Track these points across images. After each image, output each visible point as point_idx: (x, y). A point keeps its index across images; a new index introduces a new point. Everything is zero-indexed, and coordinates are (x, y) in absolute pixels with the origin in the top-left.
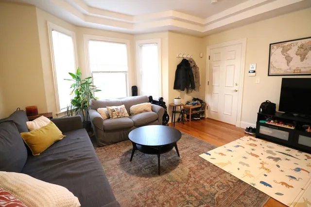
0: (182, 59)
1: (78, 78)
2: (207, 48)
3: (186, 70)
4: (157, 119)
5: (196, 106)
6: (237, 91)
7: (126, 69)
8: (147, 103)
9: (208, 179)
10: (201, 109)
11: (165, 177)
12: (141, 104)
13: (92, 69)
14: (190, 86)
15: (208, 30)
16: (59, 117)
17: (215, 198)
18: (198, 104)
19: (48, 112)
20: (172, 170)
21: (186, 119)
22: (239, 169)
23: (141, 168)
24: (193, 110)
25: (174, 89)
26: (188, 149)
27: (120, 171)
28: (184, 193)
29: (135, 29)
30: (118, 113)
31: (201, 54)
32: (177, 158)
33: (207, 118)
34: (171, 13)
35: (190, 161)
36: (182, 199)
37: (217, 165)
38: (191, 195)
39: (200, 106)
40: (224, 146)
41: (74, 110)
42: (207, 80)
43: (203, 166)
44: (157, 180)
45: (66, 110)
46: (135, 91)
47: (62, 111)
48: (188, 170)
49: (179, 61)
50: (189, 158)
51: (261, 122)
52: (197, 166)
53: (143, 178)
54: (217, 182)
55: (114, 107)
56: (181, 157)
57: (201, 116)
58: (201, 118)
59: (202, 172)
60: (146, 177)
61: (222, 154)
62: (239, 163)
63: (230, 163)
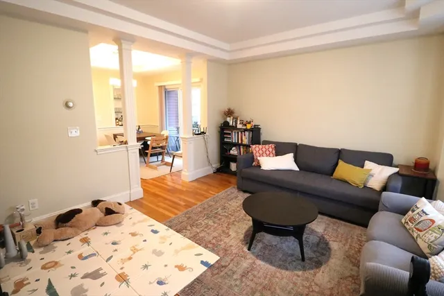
9: (210, 229)
35: (231, 246)
48: (230, 233)
50: (234, 250)
52: (221, 241)
54: (201, 227)
59: (215, 234)
61: (181, 268)
62: (163, 253)
63: (177, 252)
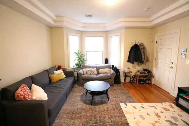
0: (134, 44)
1: (78, 54)
2: (156, 35)
3: (136, 51)
4: (111, 78)
5: (143, 75)
6: (172, 68)
7: (103, 49)
8: (108, 69)
10: (148, 77)
11: (92, 107)
12: (105, 69)
13: (86, 50)
14: (139, 61)
15: (154, 24)
16: (70, 70)
17: (104, 124)
18: (144, 73)
19: (65, 68)
20: (98, 105)
21: (135, 82)
22: (135, 118)
23: (87, 100)
24: (140, 77)
25: (128, 62)
26: (118, 99)
27: (79, 98)
28: (93, 116)
29: (107, 29)
30: (91, 72)
31: (152, 40)
32: (107, 101)
33: (153, 84)
34: (122, 19)
35: (112, 104)
36: (90, 118)
37: (124, 111)
38: (95, 118)
39: (147, 74)
40: (142, 104)
41: (76, 68)
42: (155, 57)
43: (116, 109)
44: (88, 107)
45: (72, 68)
46: (107, 61)
47: (71, 68)
48: (106, 108)
49: (132, 45)
50: (112, 103)
51: (181, 95)
52: (113, 108)
53: (84, 104)
54: (114, 119)
55: (90, 69)
56: (109, 101)
57: (147, 82)
58: (147, 83)
59: (112, 111)
60: (85, 104)
61: (135, 107)
62: (140, 116)
63: (133, 113)
